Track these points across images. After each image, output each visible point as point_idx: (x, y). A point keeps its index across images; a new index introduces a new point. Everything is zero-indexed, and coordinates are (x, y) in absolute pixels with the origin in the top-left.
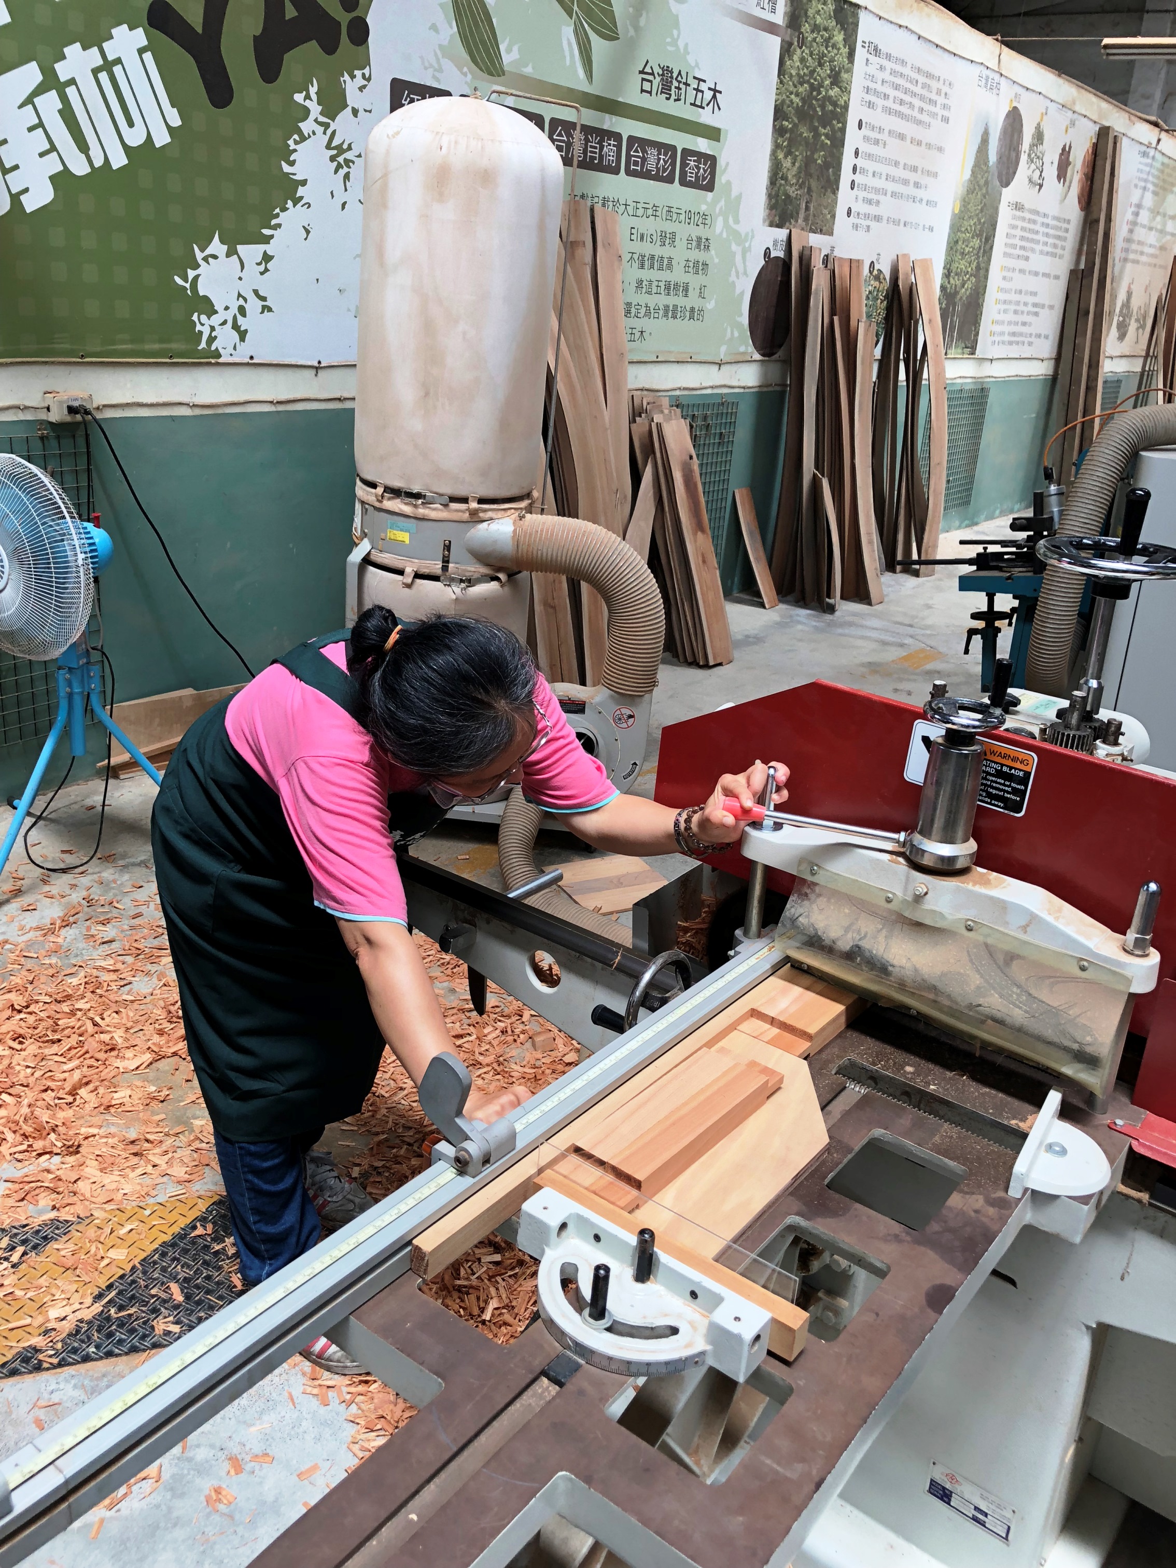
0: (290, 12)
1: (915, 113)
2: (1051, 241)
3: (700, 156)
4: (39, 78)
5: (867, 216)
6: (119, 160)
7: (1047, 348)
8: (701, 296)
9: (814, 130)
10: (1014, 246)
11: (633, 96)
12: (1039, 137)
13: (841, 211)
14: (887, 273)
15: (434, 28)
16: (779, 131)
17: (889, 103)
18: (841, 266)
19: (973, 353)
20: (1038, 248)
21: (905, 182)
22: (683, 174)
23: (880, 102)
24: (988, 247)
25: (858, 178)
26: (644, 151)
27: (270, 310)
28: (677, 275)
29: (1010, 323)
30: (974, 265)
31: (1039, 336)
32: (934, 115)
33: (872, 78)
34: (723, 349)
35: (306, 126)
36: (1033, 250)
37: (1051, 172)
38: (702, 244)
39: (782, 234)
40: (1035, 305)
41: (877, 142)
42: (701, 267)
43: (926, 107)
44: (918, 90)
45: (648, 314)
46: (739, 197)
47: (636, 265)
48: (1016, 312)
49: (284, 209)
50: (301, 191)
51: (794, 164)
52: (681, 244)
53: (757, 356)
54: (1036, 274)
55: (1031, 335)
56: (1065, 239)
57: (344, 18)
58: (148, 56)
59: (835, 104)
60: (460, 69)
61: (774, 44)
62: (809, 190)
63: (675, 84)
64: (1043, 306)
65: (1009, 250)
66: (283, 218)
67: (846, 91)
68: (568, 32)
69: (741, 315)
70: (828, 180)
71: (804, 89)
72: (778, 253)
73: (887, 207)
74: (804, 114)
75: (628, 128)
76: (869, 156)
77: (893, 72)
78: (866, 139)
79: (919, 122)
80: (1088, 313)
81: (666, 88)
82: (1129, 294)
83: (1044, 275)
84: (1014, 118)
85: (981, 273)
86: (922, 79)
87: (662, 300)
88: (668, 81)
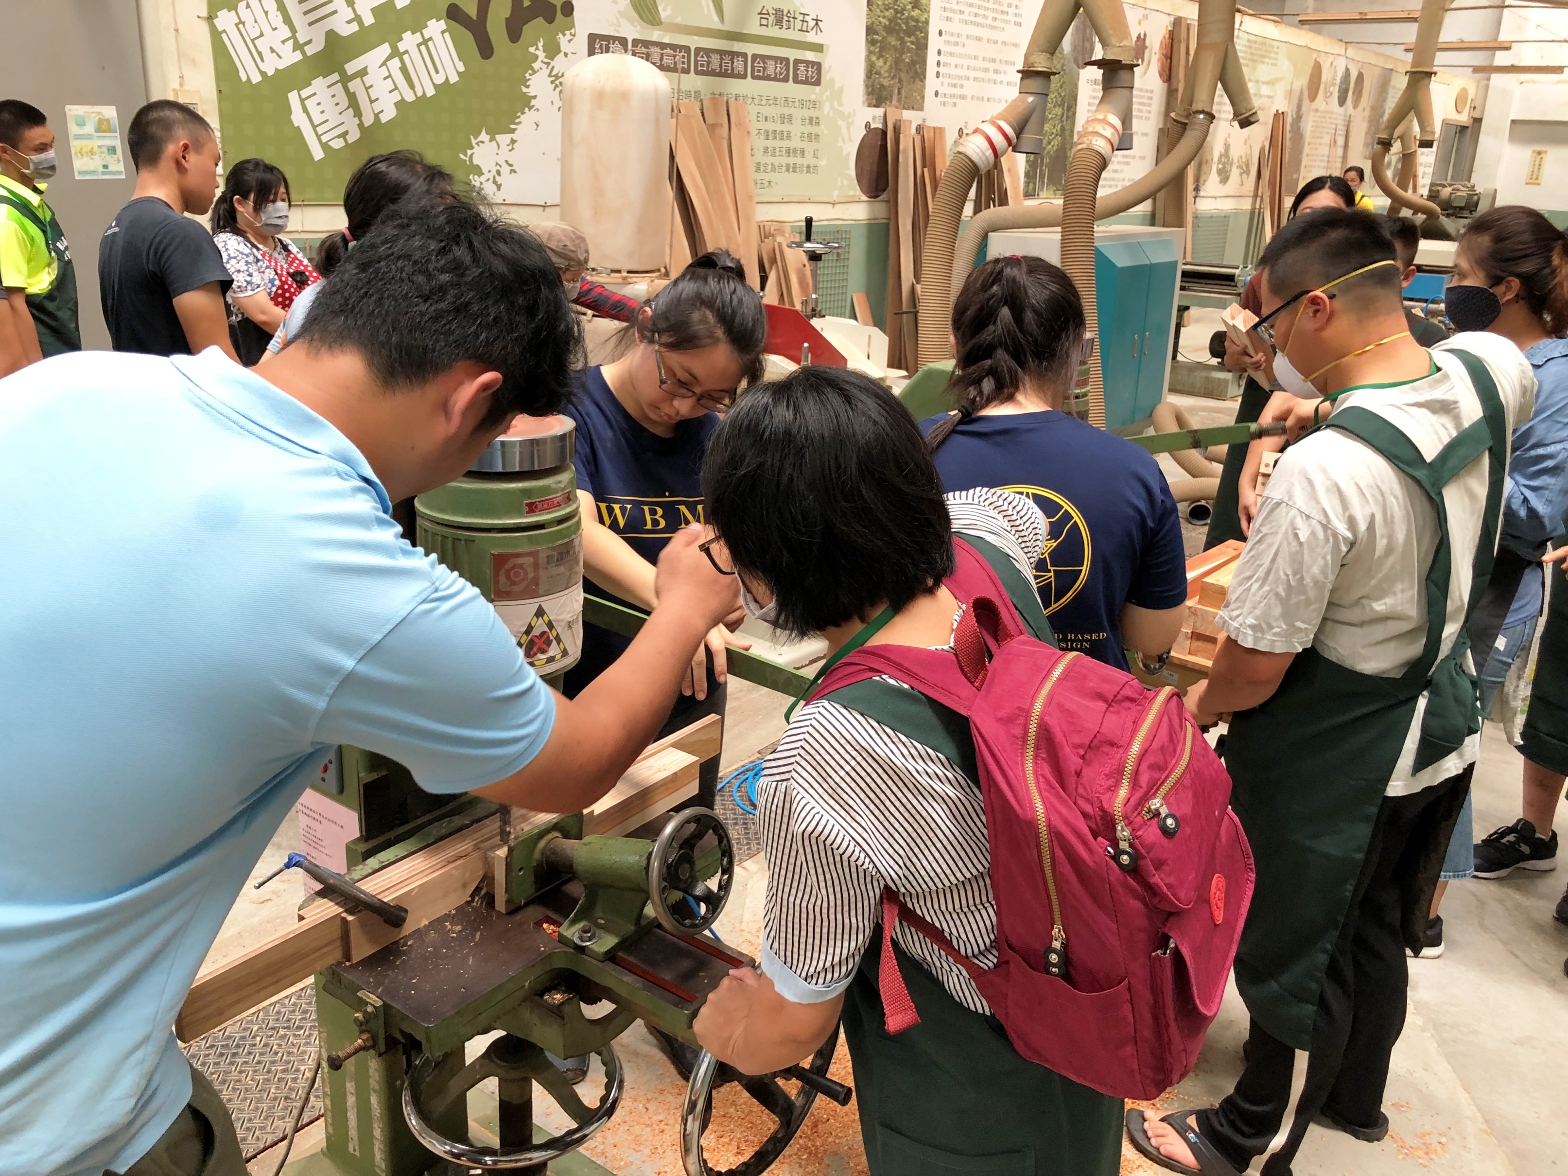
0: (527, 3)
1: (989, 21)
3: (808, 63)
4: (389, 51)
5: (953, 96)
6: (431, 92)
8: (815, 156)
9: (901, 39)
11: (754, 28)
13: (929, 94)
16: (871, 42)
17: (965, 17)
18: (930, 132)
21: (986, 70)
22: (796, 76)
23: (957, 17)
24: (1070, 113)
25: (942, 70)
26: (764, 63)
27: (515, 172)
28: (795, 143)
30: (1059, 128)
32: (1007, 22)
34: (836, 193)
35: (536, 65)
38: (814, 121)
39: (880, 112)
41: (956, 44)
42: (813, 137)
43: (998, 16)
45: (773, 169)
46: (841, 89)
47: (762, 137)
49: (523, 113)
50: (533, 102)
51: (885, 63)
52: (796, 122)
53: (865, 198)
56: (1150, 105)
58: (447, 35)
59: (917, 21)
60: (632, 23)
62: (900, 81)
63: (786, 18)
66: (523, 118)
67: (925, 11)
69: (848, 169)
70: (916, 72)
71: (890, 13)
72: (876, 125)
73: (970, 88)
74: (890, 29)
75: (751, 49)
76: (951, 54)
78: (947, 42)
79: (994, 28)
81: (779, 22)
82: (1227, 147)
87: (784, 160)
88: (780, 18)
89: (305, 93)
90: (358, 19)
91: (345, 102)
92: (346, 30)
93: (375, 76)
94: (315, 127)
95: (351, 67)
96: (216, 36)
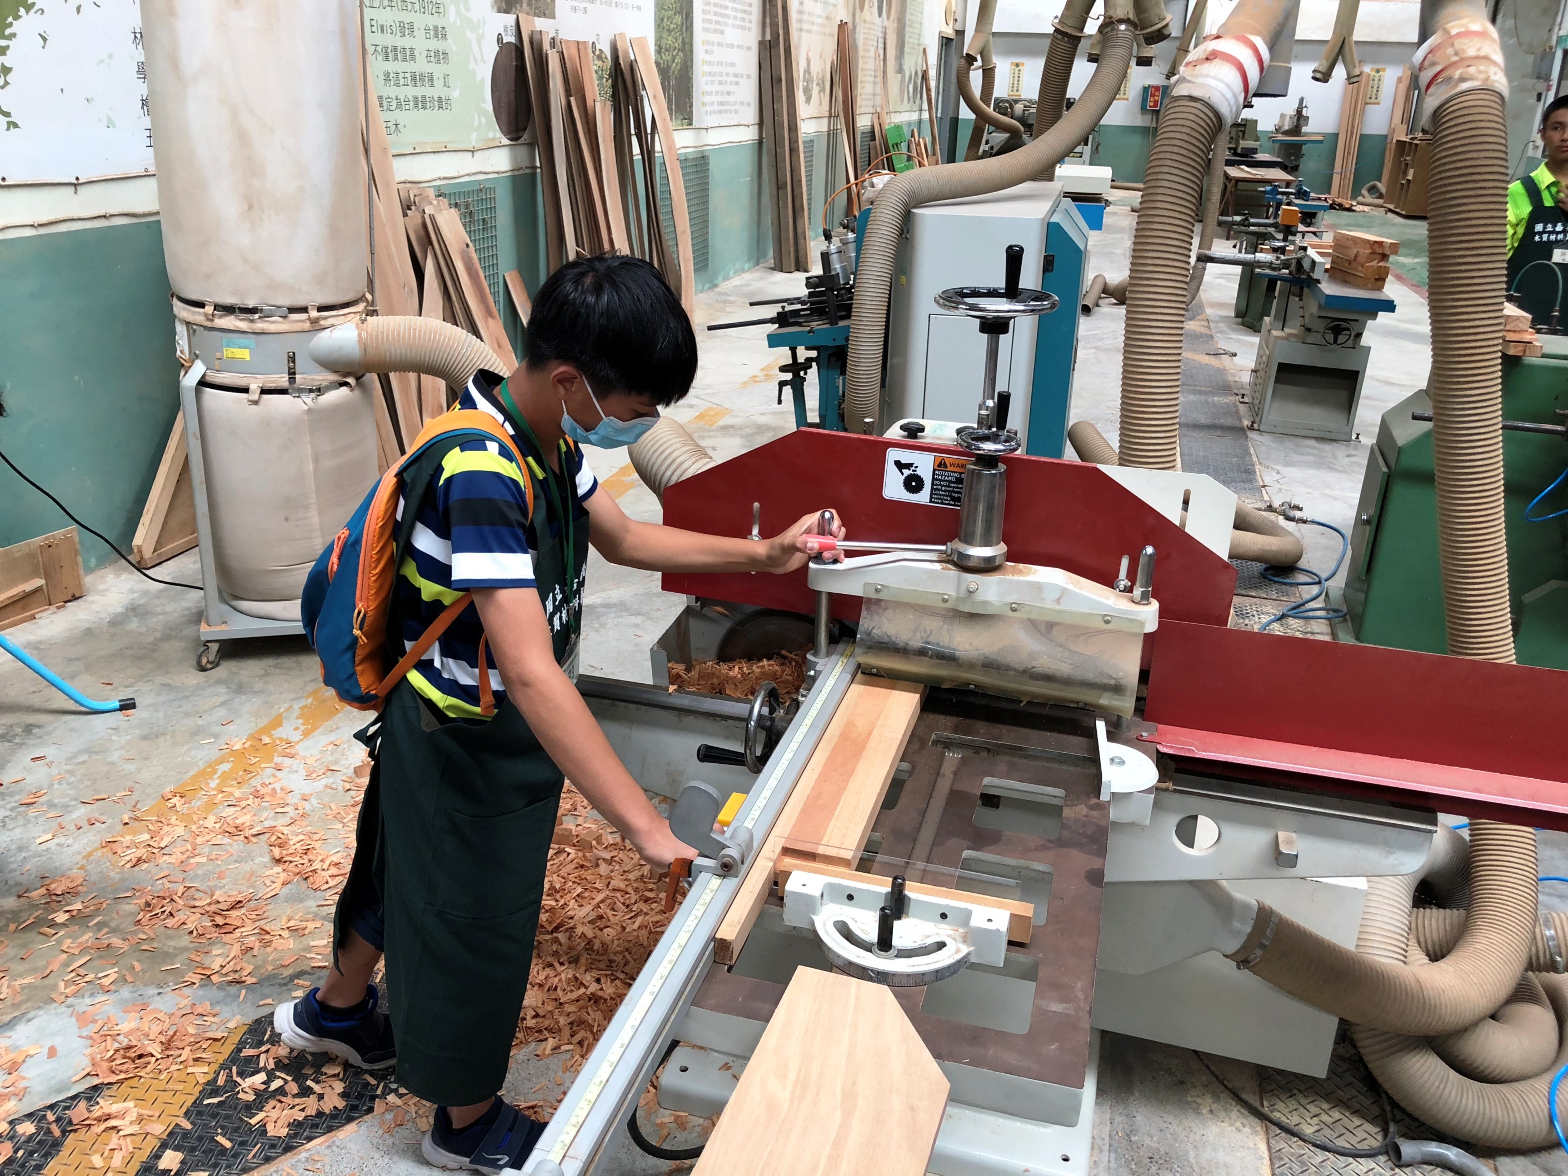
2: (739, 15)
7: (751, 114)
8: (446, 85)
10: (710, 21)
14: (608, 53)
18: (568, 48)
19: (691, 124)
20: (730, 22)
24: (689, 23)
27: (16, 126)
28: (422, 66)
29: (717, 93)
30: (680, 41)
31: (742, 103)
34: (474, 136)
36: (726, 24)
38: (439, 33)
39: (510, 19)
40: (736, 75)
42: (441, 57)
45: (399, 106)
47: (380, 58)
48: (720, 83)
49: (17, 17)
52: (419, 34)
53: (506, 141)
54: (732, 46)
55: (736, 103)
56: (750, 13)
64: (742, 76)
65: (707, 25)
66: (17, 26)
69: (484, 102)
72: (510, 38)
80: (780, 80)
82: (809, 61)
83: (739, 47)
85: (687, 48)
87: (411, 92)
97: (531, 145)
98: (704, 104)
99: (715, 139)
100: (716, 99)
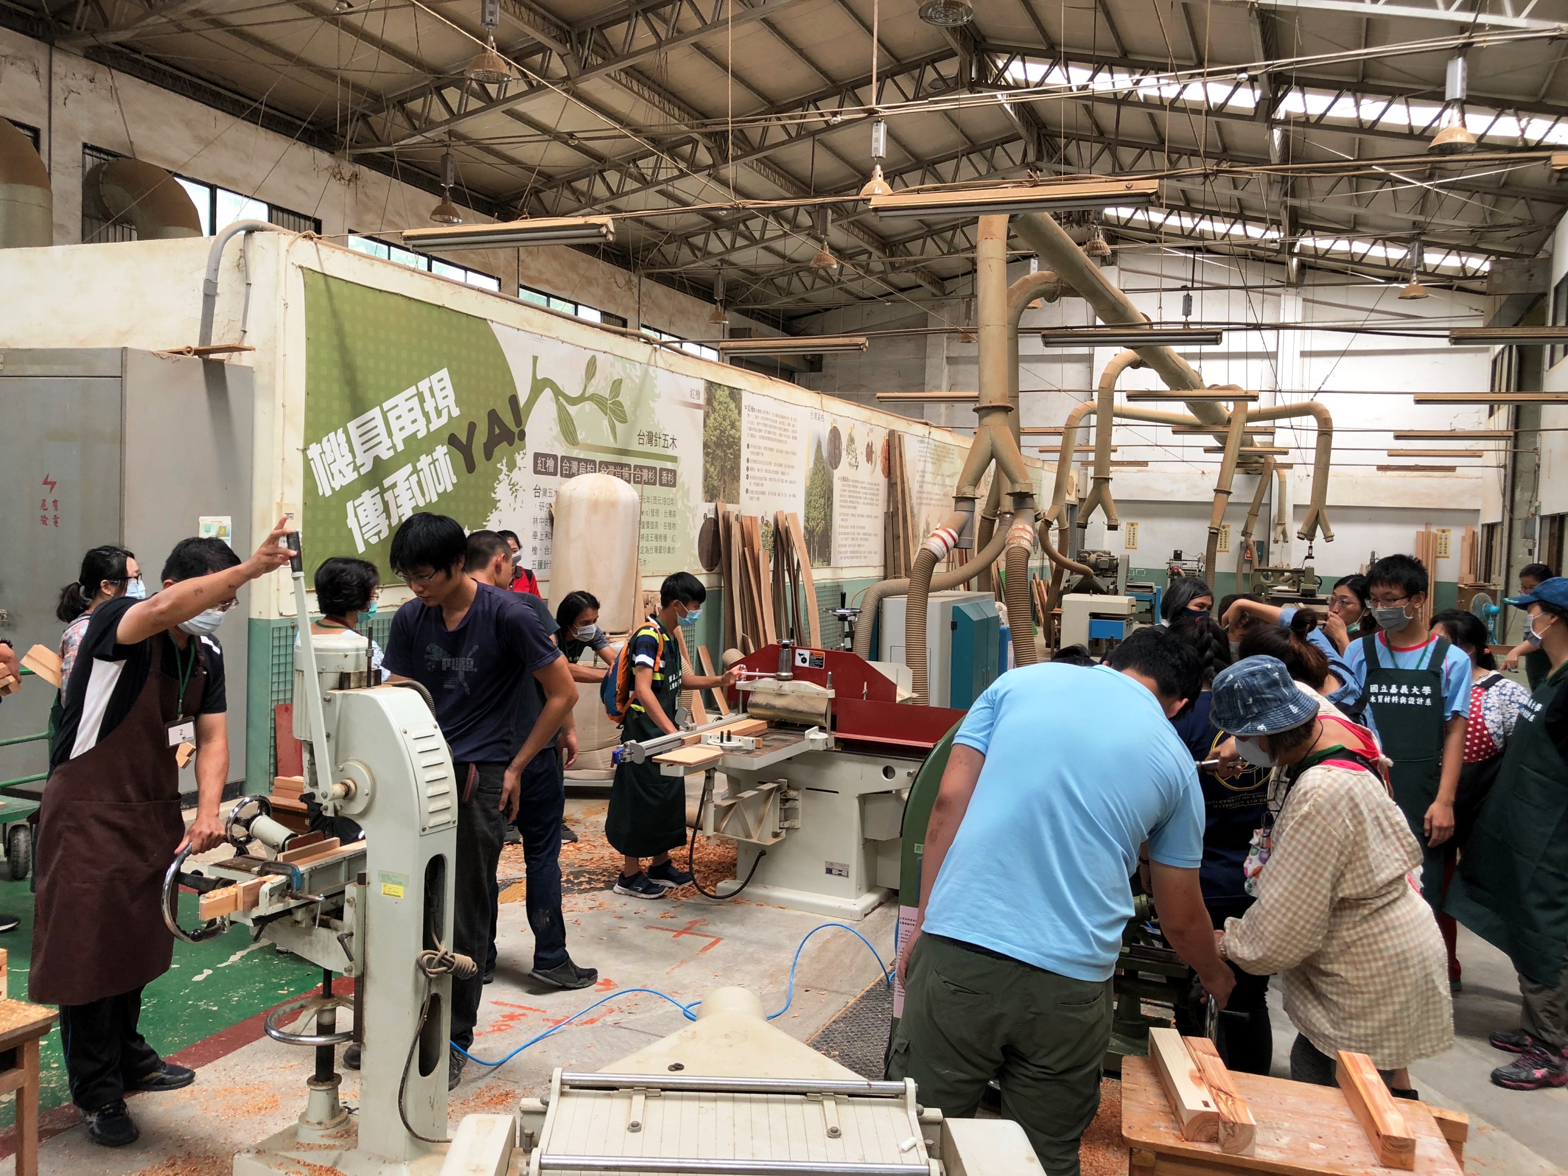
0: (497, 431)
1: (777, 437)
2: (869, 497)
3: (668, 471)
4: (411, 469)
5: (757, 492)
6: (435, 499)
7: (877, 560)
8: (673, 540)
9: (724, 451)
10: (846, 502)
11: (635, 446)
12: (852, 440)
13: (742, 491)
14: (772, 522)
15: (551, 429)
16: (706, 454)
17: (762, 434)
18: (745, 520)
19: (829, 564)
20: (861, 501)
21: (777, 472)
22: (661, 480)
23: (758, 434)
24: (830, 503)
25: (750, 473)
26: (642, 471)
28: (661, 531)
29: (850, 546)
30: (823, 514)
31: (871, 553)
32: (788, 437)
33: (752, 423)
35: (501, 477)
36: (858, 503)
37: (862, 458)
38: (672, 514)
39: (712, 505)
41: (758, 454)
42: (672, 526)
43: (783, 433)
44: (778, 425)
45: (647, 551)
46: (689, 489)
48: (853, 539)
49: (491, 513)
50: (498, 505)
51: (715, 469)
52: (662, 515)
53: (704, 571)
54: (863, 516)
55: (865, 552)
56: (877, 495)
57: (516, 430)
58: (447, 457)
59: (734, 438)
61: (700, 414)
62: (725, 482)
63: (654, 438)
64: (870, 535)
65: (843, 504)
67: (738, 430)
68: (606, 423)
69: (694, 549)
70: (734, 476)
71: (717, 433)
72: (711, 515)
73: (768, 486)
74: (718, 445)
75: (633, 461)
76: (755, 461)
77: (763, 418)
78: (752, 453)
79: (780, 441)
81: (650, 441)
82: (928, 525)
83: (869, 516)
84: (835, 433)
85: (828, 518)
86: (779, 420)
87: (655, 544)
88: (651, 438)
89: (357, 502)
90: (394, 447)
91: (381, 507)
92: (386, 455)
93: (401, 489)
94: (361, 528)
95: (387, 482)
96: (307, 462)
97: (720, 574)
98: (840, 552)
99: (847, 575)
100: (849, 549)
